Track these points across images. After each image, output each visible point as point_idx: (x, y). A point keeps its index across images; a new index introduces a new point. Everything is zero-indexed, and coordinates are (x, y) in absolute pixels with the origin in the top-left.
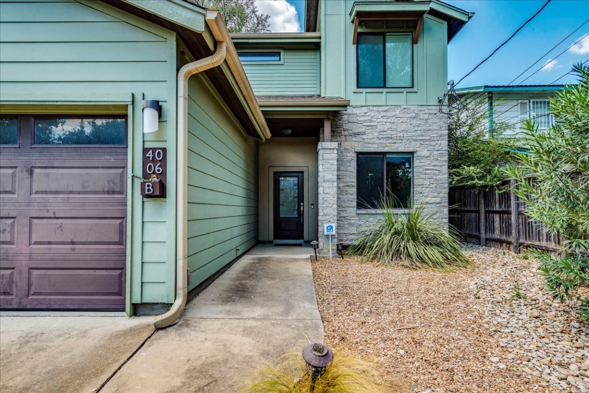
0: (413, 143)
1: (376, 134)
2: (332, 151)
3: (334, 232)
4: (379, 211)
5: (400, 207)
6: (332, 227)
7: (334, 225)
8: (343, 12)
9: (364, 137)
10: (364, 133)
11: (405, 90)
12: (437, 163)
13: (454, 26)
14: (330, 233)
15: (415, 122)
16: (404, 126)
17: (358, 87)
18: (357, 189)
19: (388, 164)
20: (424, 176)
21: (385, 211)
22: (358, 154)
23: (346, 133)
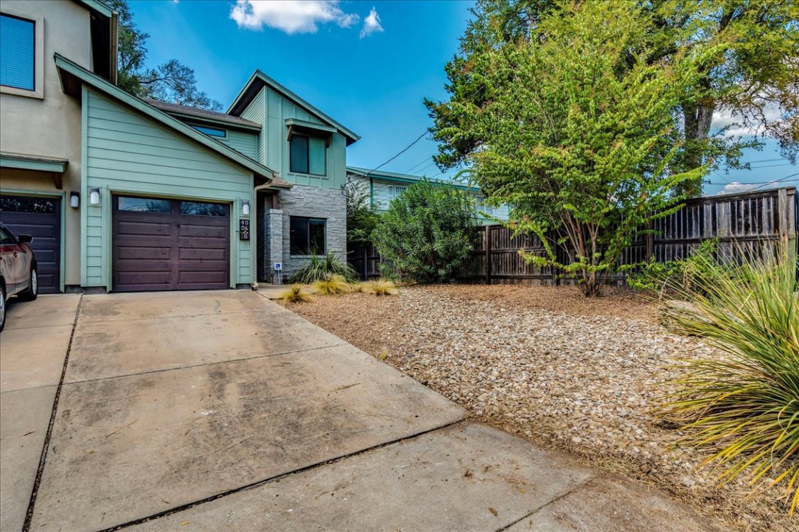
0: (326, 212)
1: (303, 204)
2: (278, 216)
3: (281, 268)
4: (309, 256)
5: (321, 255)
6: (279, 265)
7: (281, 264)
8: (280, 117)
9: (295, 205)
10: (295, 203)
11: (321, 177)
12: (339, 226)
13: (350, 141)
14: (278, 269)
15: (327, 198)
16: (320, 201)
17: (291, 171)
18: (291, 240)
19: (311, 226)
20: (332, 234)
21: (312, 256)
22: (292, 217)
23: (283, 202)
